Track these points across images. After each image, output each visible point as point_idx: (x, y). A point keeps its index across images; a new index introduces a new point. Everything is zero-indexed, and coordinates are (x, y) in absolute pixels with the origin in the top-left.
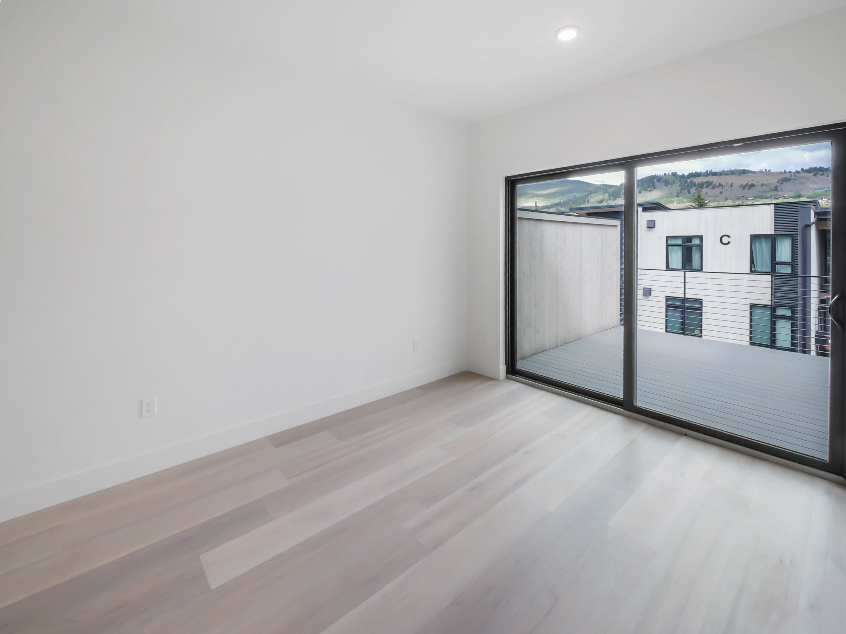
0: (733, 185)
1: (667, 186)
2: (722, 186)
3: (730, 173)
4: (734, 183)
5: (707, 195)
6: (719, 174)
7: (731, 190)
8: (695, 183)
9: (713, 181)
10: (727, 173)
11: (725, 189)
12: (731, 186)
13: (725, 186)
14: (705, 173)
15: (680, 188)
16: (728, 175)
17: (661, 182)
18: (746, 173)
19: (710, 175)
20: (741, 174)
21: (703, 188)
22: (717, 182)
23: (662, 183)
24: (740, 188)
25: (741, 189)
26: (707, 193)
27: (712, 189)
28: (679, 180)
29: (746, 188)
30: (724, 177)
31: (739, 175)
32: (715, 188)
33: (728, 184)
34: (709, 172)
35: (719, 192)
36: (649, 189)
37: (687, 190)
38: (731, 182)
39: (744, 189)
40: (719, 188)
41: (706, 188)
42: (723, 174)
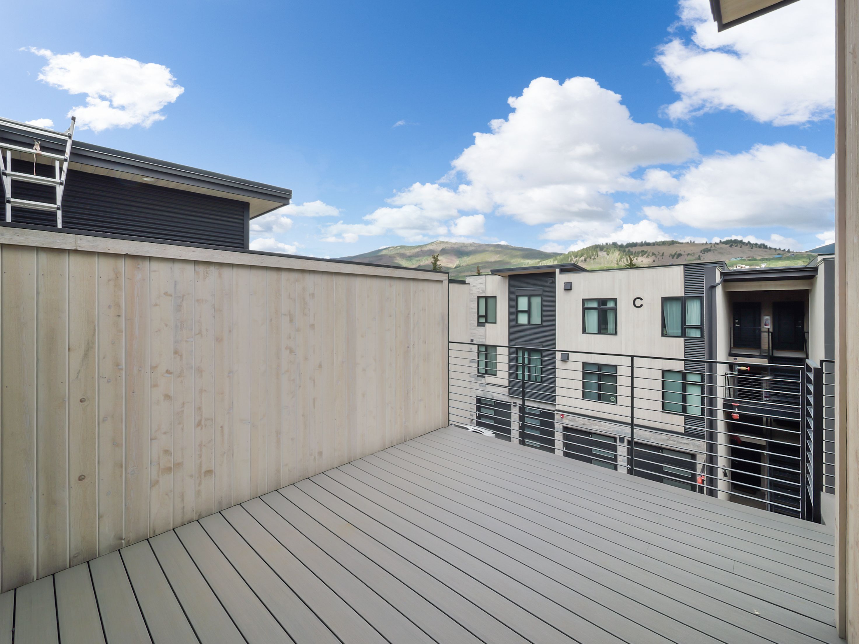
0: (664, 254)
1: (609, 255)
2: (655, 255)
3: (662, 243)
4: (664, 253)
5: (642, 263)
6: (652, 244)
7: (662, 258)
8: (632, 252)
9: (647, 251)
10: (658, 244)
11: (657, 258)
12: (663, 255)
13: (657, 255)
14: (640, 243)
15: (619, 256)
16: (660, 245)
17: (604, 250)
18: (675, 244)
19: (644, 245)
20: (671, 244)
21: (639, 257)
22: (651, 251)
23: (604, 252)
24: (669, 257)
25: (671, 257)
26: (642, 261)
27: (646, 258)
28: (618, 249)
29: (675, 257)
30: (656, 247)
31: (669, 245)
32: (649, 256)
33: (660, 253)
34: (644, 243)
35: (652, 261)
36: (593, 257)
37: (625, 258)
38: (663, 252)
39: (673, 258)
40: (652, 257)
41: (641, 257)
42: (655, 244)
